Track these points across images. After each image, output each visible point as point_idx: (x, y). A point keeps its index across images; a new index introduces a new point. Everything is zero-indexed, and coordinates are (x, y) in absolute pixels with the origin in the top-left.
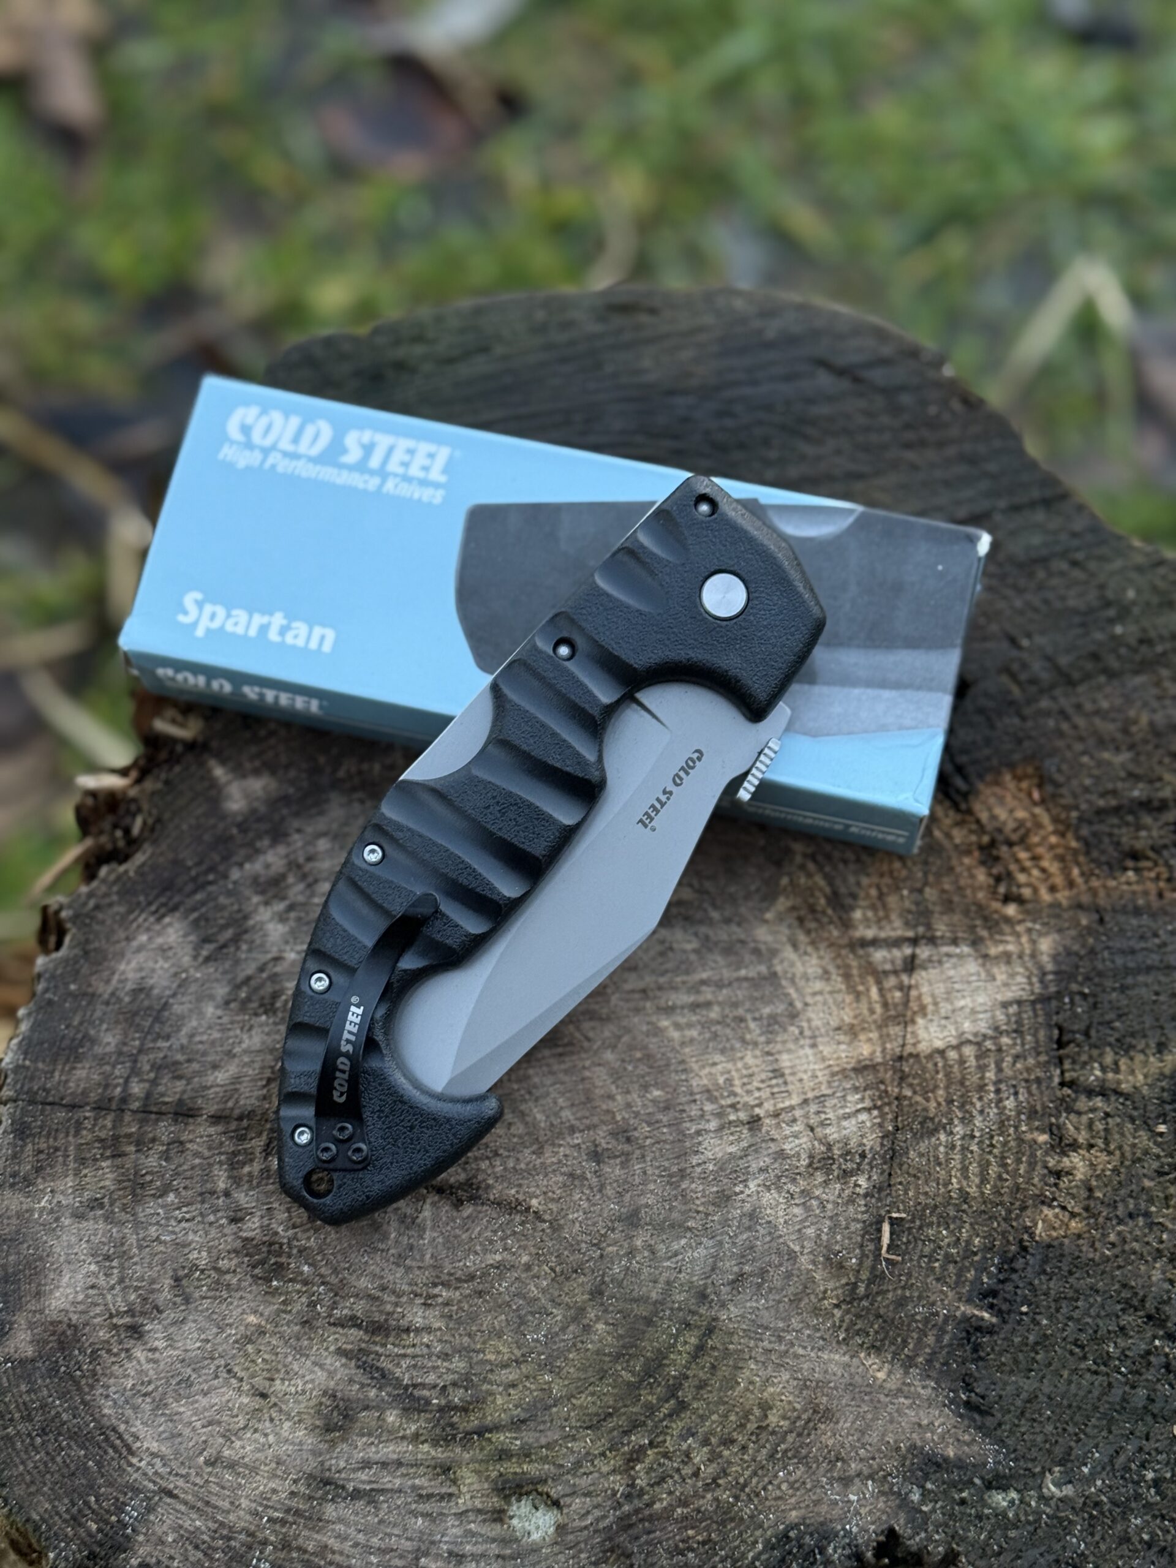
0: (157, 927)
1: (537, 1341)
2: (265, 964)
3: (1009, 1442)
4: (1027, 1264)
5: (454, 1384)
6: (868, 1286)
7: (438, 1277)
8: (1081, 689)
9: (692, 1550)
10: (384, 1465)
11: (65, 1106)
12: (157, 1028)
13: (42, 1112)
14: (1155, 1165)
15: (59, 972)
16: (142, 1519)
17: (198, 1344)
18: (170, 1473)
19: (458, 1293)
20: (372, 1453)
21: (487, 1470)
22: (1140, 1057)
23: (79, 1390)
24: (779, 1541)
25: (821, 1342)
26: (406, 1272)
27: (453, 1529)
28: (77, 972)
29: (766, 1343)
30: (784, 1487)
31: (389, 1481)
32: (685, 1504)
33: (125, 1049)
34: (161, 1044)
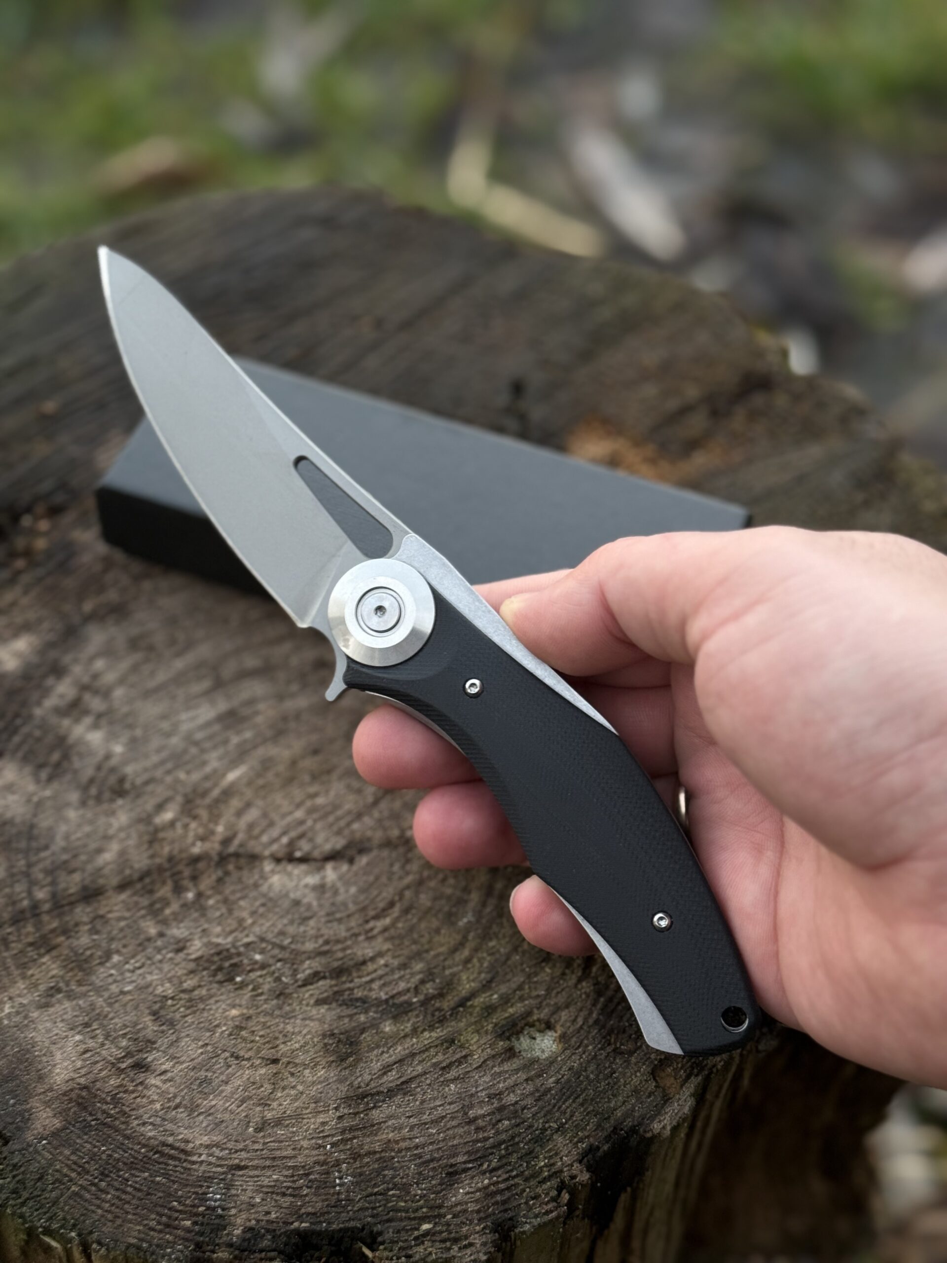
1: (469, 922)
10: (400, 1061)
12: (34, 844)
20: (387, 1058)
34: (43, 854)
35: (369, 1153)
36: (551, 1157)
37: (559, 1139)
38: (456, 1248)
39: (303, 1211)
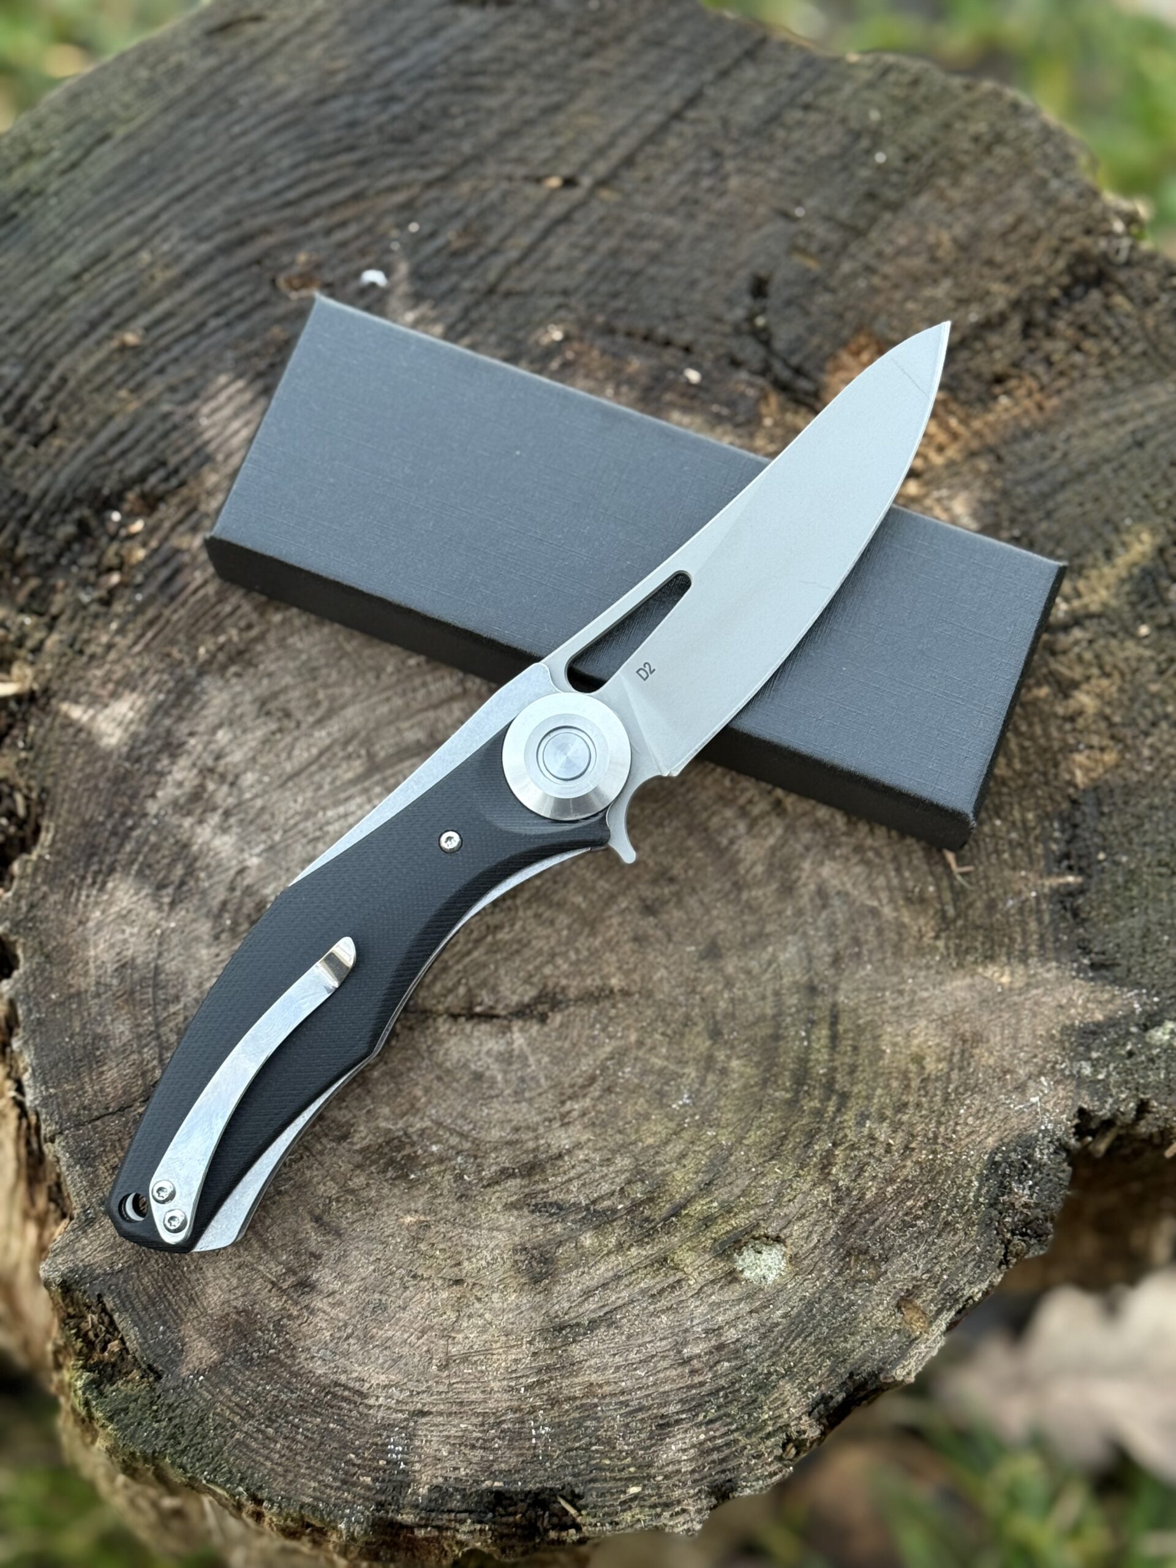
0: (105, 897)
1: (685, 1105)
2: (232, 881)
3: (1145, 981)
4: (1084, 814)
5: (629, 1182)
6: (955, 906)
7: (562, 1094)
8: (873, 235)
9: (917, 1218)
10: (604, 1286)
11: (113, 1113)
12: (161, 994)
13: (95, 1128)
14: (1152, 667)
15: (31, 988)
16: (408, 1450)
17: (372, 1268)
18: (411, 1395)
19: (588, 1100)
20: (588, 1281)
21: (700, 1242)
22: (1094, 573)
23: (282, 1365)
24: (989, 1169)
25: (939, 977)
26: (531, 1104)
27: (698, 1309)
28: (50, 979)
29: (890, 1002)
30: (970, 1120)
31: (617, 1296)
32: (892, 1181)
33: (141, 1030)
34: (172, 1009)
35: (569, 1399)
36: (777, 1408)
37: (787, 1388)
38: (667, 1514)
39: (496, 1467)
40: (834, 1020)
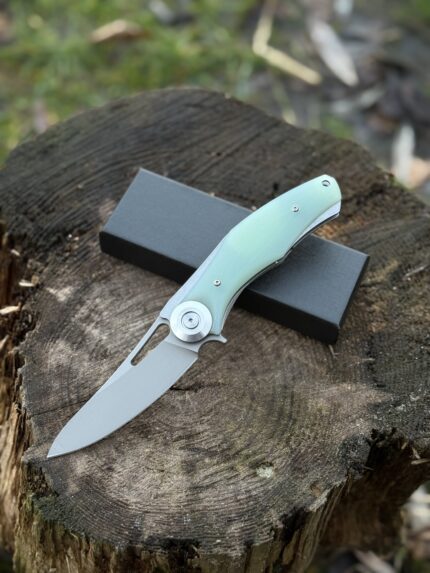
0: (55, 345)
1: (242, 420)
2: (97, 343)
3: (395, 391)
4: (375, 340)
5: (222, 443)
6: (333, 365)
7: (201, 414)
9: (318, 459)
10: (212, 475)
11: (51, 411)
12: (70, 375)
13: (44, 415)
14: (397, 300)
15: (28, 371)
16: (142, 524)
17: (133, 465)
18: (144, 506)
19: (209, 416)
20: (206, 473)
21: (245, 463)
22: (379, 271)
23: (101, 494)
24: (343, 446)
25: (327, 386)
26: (190, 417)
27: (244, 485)
28: (34, 368)
29: (311, 393)
30: (336, 430)
31: (215, 479)
32: (310, 447)
33: (63, 386)
34: (74, 380)
35: (197, 511)
36: (269, 517)
37: (272, 511)
38: (229, 550)
39: (171, 531)
40: (292, 397)
